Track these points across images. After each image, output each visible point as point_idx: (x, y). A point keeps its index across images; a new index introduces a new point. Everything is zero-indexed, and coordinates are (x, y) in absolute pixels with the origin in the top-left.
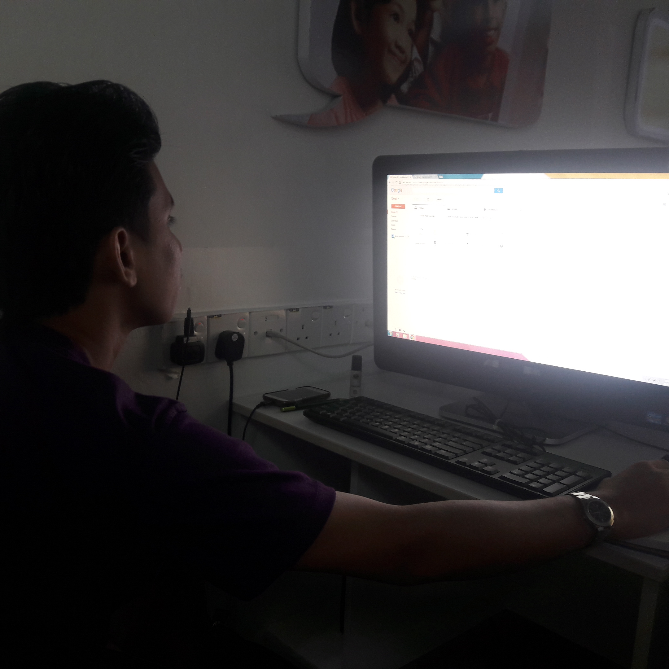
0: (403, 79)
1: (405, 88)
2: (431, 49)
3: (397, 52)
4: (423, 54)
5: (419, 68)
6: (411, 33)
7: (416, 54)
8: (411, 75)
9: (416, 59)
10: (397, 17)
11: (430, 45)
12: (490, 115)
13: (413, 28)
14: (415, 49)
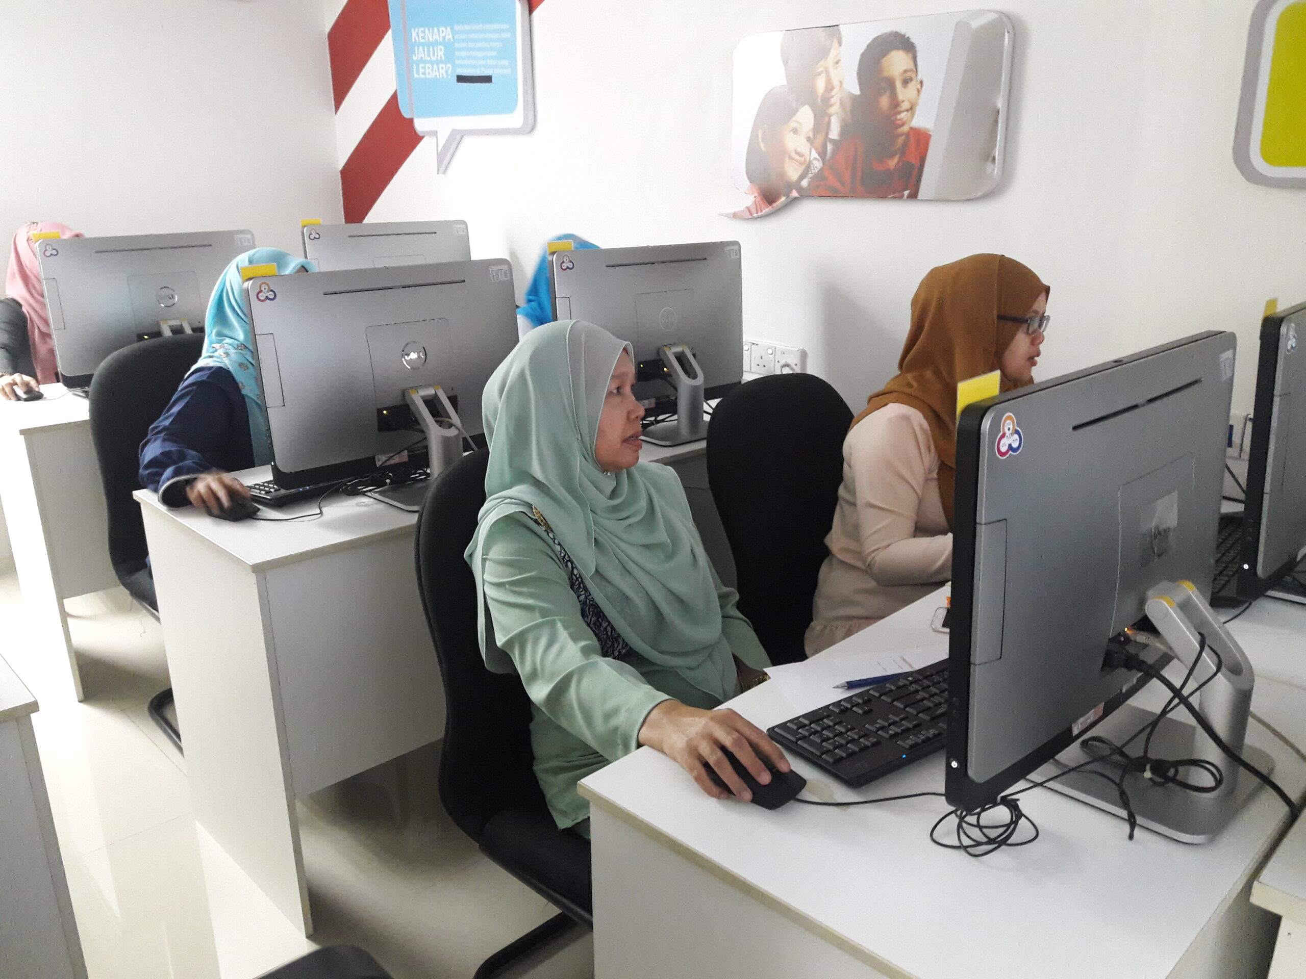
0: (802, 177)
1: (805, 183)
2: (830, 147)
3: (797, 157)
4: (822, 154)
5: (818, 165)
6: (809, 139)
7: (814, 155)
8: (810, 172)
9: (815, 159)
10: (795, 131)
11: (828, 144)
13: (811, 135)
14: (813, 151)
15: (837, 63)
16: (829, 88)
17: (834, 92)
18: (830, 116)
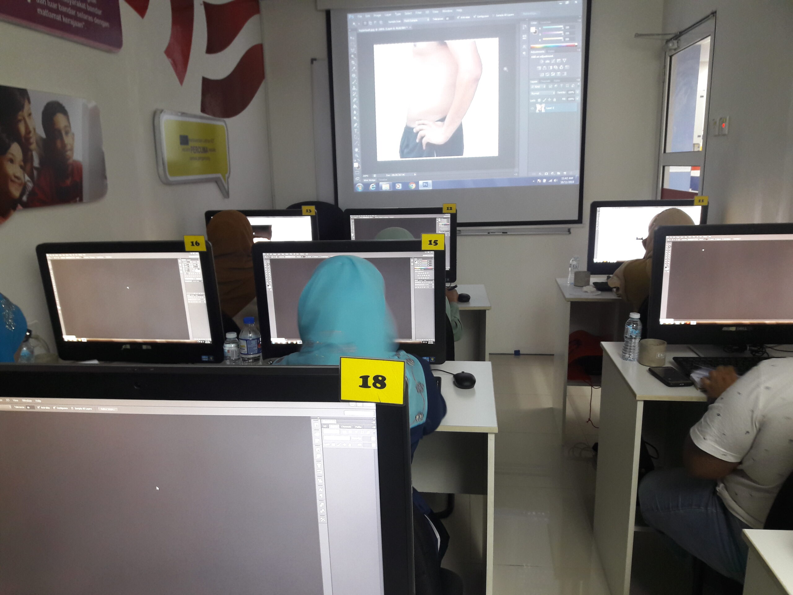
0: (22, 195)
1: (25, 198)
2: (35, 173)
3: (16, 180)
4: (31, 176)
5: (30, 185)
6: (21, 167)
7: (27, 178)
8: (26, 191)
9: (28, 181)
10: (12, 161)
11: (34, 170)
12: (78, 199)
13: (22, 164)
14: (26, 175)
15: (30, 115)
16: (28, 132)
17: (31, 135)
18: (31, 151)
